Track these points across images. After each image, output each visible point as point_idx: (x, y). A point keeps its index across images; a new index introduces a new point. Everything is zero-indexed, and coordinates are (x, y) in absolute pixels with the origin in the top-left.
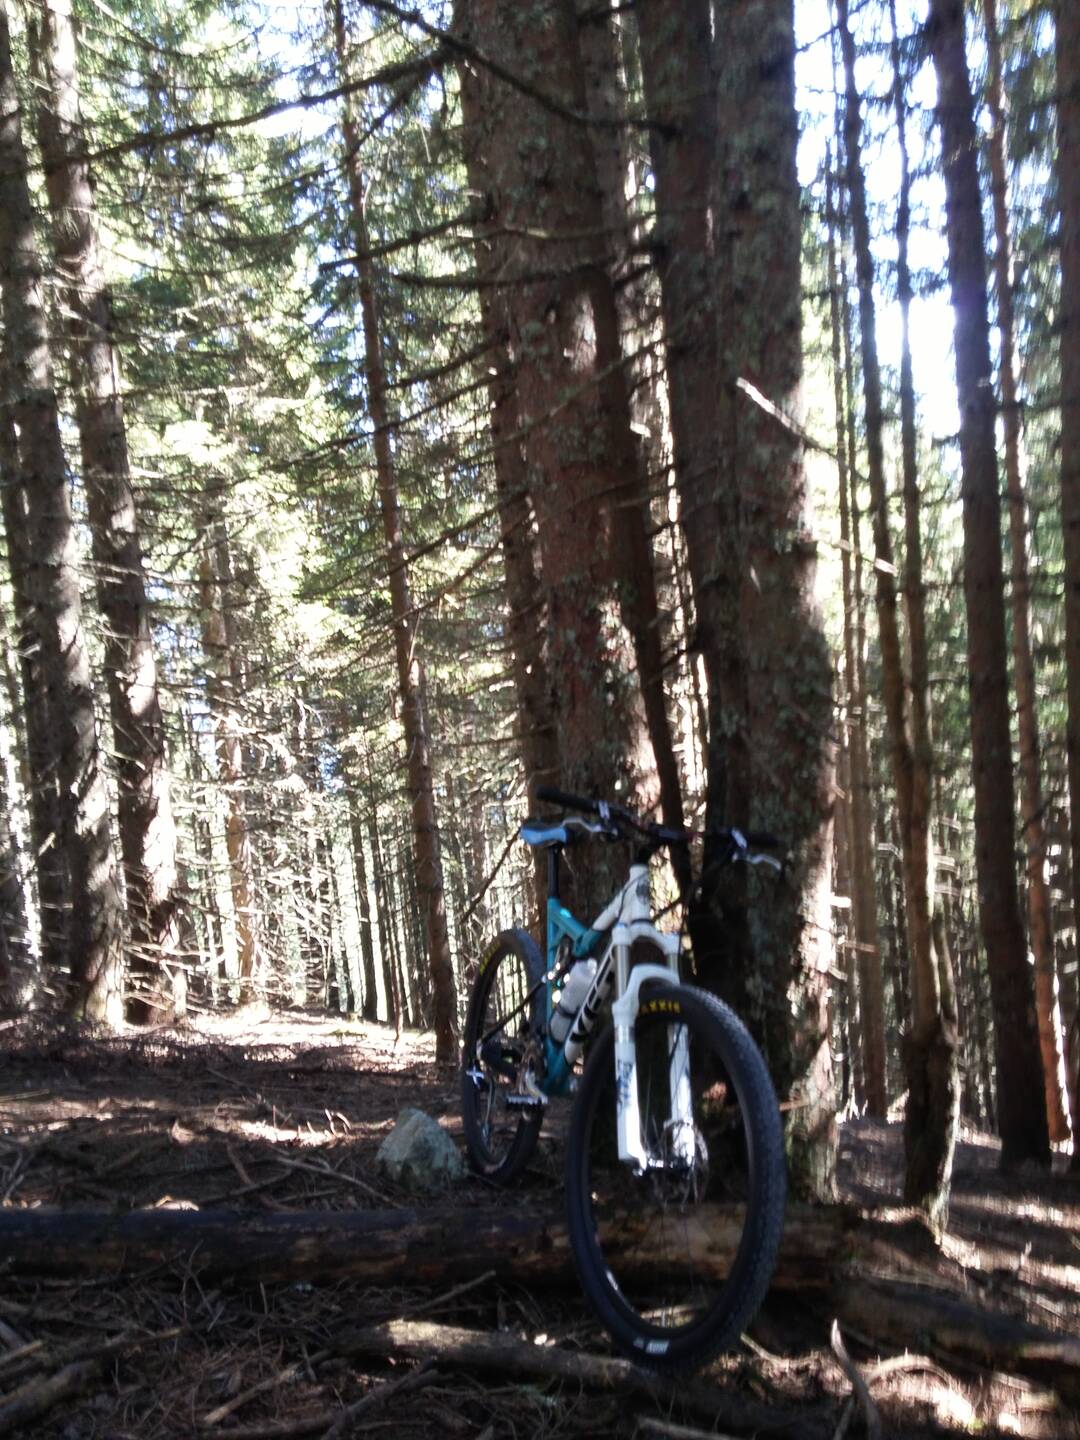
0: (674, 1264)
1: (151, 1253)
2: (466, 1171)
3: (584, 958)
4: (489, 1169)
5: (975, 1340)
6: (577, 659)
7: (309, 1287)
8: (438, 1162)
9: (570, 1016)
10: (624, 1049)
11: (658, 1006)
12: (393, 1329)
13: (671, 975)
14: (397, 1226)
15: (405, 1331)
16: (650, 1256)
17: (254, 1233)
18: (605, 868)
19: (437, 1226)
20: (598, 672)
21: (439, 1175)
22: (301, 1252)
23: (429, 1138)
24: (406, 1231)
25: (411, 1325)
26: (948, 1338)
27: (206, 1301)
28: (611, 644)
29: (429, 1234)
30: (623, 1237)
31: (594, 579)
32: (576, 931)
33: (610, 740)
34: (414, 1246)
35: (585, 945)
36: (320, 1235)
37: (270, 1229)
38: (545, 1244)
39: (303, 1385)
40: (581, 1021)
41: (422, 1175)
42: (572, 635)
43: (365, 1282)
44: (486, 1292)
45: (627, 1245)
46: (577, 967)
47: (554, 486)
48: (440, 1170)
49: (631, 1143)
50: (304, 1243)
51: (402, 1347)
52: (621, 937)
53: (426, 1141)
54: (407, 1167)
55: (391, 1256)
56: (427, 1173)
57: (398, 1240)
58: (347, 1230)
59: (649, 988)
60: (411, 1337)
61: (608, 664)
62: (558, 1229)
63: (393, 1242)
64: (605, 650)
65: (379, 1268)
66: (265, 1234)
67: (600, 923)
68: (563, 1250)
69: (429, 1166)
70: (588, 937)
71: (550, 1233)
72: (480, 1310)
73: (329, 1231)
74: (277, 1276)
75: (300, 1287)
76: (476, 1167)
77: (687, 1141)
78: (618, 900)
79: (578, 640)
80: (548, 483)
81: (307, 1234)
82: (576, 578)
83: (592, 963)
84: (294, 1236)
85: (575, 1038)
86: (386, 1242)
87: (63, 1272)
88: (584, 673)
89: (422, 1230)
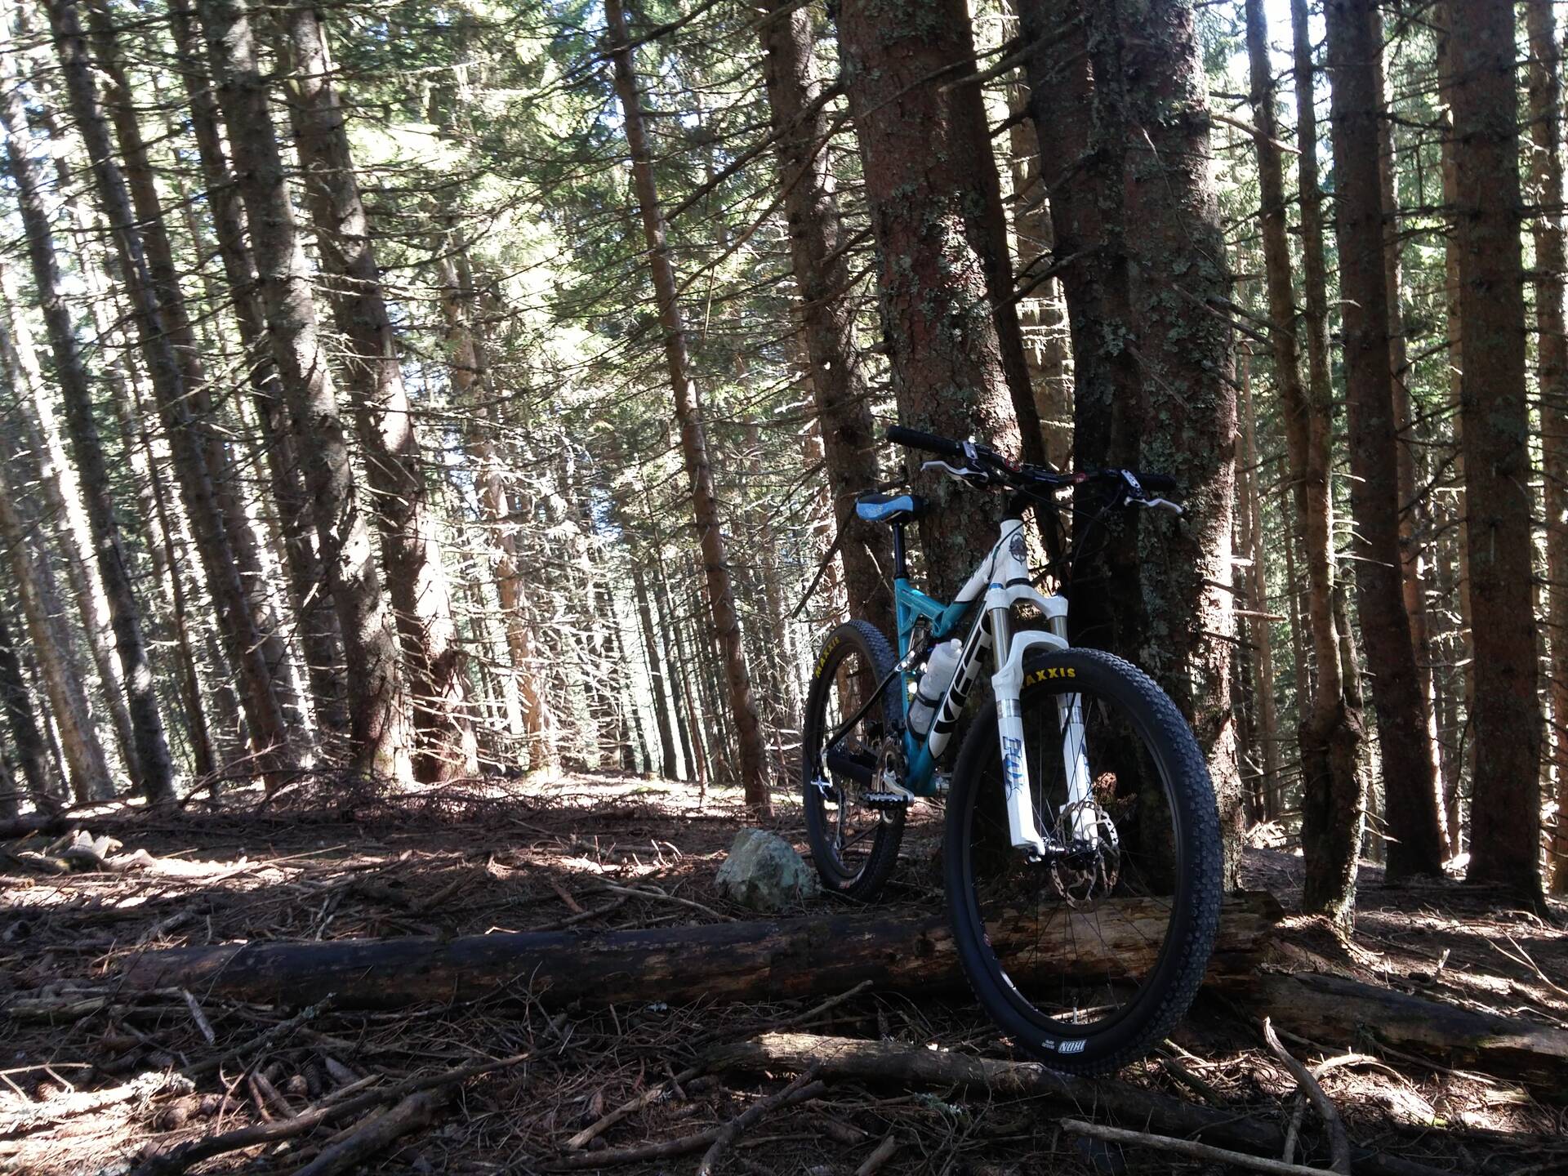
0: (1074, 963)
1: (486, 980)
2: (819, 887)
3: (946, 638)
4: (844, 884)
5: (1425, 1034)
6: (914, 290)
7: (664, 1007)
8: (787, 880)
9: (935, 704)
10: (1009, 726)
11: (1047, 674)
12: (766, 1042)
13: (1058, 640)
14: (756, 939)
15: (778, 1044)
16: (1047, 956)
17: (598, 953)
18: (960, 540)
19: (803, 935)
20: (941, 304)
21: (790, 893)
22: (653, 970)
23: (775, 854)
24: (767, 943)
25: (786, 1036)
26: (1393, 1033)
27: (553, 1024)
28: (956, 268)
29: (792, 944)
30: (1015, 937)
31: (932, 188)
32: (934, 609)
33: (960, 387)
34: (779, 958)
35: (946, 622)
36: (672, 951)
37: (615, 948)
38: (926, 949)
39: (673, 1104)
40: (947, 707)
41: (770, 894)
42: (907, 261)
43: (725, 999)
44: (864, 1003)
45: (1020, 947)
46: (938, 651)
47: (876, 74)
48: (790, 888)
49: (1024, 827)
50: (653, 960)
51: (778, 1059)
52: (995, 600)
53: (772, 858)
54: (752, 886)
55: (753, 970)
56: (775, 891)
57: (760, 953)
58: (701, 945)
59: (1033, 656)
60: (788, 1049)
61: (953, 294)
62: (940, 932)
63: (753, 955)
64: (950, 276)
65: (742, 983)
66: (609, 953)
67: (965, 594)
68: (946, 955)
69: (777, 884)
70: (949, 612)
71: (931, 937)
72: (858, 1022)
73: (681, 947)
74: (627, 997)
75: (654, 1007)
76: (827, 883)
77: (1087, 823)
78: (986, 564)
79: (913, 267)
80: (867, 70)
81: (657, 951)
82: (908, 188)
83: (956, 642)
84: (642, 954)
85: (940, 728)
86: (746, 956)
87: (390, 1005)
88: (924, 307)
89: (784, 940)
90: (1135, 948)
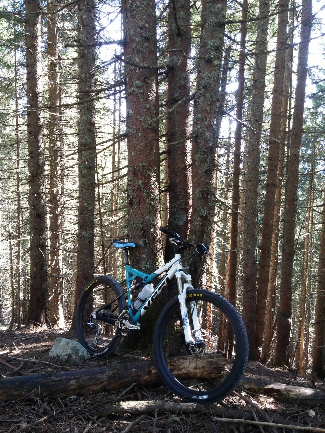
6: (142, 190)
7: (76, 397)
9: (143, 301)
11: (193, 295)
12: (122, 405)
14: (103, 372)
15: (126, 405)
17: (54, 381)
20: (149, 195)
21: (82, 357)
23: (77, 346)
24: (106, 374)
25: (127, 402)
28: (153, 186)
29: (113, 374)
31: (150, 165)
32: (143, 275)
33: (150, 216)
34: (110, 378)
35: (149, 279)
36: (77, 378)
37: (59, 379)
38: (149, 372)
39: (98, 428)
40: (149, 302)
42: (140, 182)
47: (140, 134)
50: (72, 382)
51: (127, 410)
54: (70, 356)
55: (102, 383)
56: (77, 357)
57: (104, 377)
58: (86, 376)
60: (129, 406)
61: (152, 192)
63: (102, 378)
64: (151, 188)
65: (98, 387)
66: (58, 381)
67: (158, 272)
68: (155, 374)
70: (151, 276)
71: (151, 369)
72: (132, 396)
73: (80, 377)
79: (142, 184)
80: (138, 133)
81: (73, 379)
82: (144, 164)
84: (68, 380)
85: (146, 308)
88: (144, 195)
90: (199, 369)
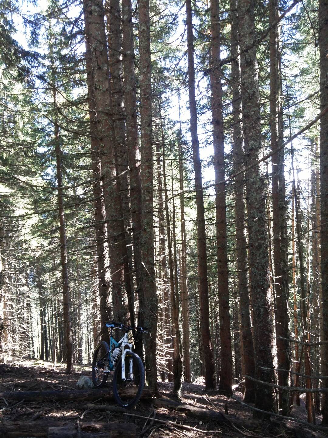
1: (47, 398)
3: (117, 348)
4: (98, 385)
6: (117, 296)
8: (89, 384)
9: (114, 357)
10: (123, 362)
11: (128, 355)
12: (88, 405)
13: (130, 351)
16: (126, 395)
19: (93, 392)
20: (120, 298)
22: (71, 396)
25: (90, 405)
27: (57, 404)
30: (121, 392)
35: (117, 345)
38: (109, 393)
40: (116, 358)
41: (86, 387)
43: (81, 401)
44: (100, 401)
46: (116, 350)
48: (89, 386)
49: (123, 376)
52: (123, 345)
53: (87, 381)
54: (83, 385)
57: (86, 394)
59: (127, 353)
67: (120, 342)
69: (87, 385)
70: (118, 344)
74: (67, 400)
75: (71, 402)
76: (95, 385)
77: (132, 376)
78: (123, 338)
83: (118, 349)
85: (115, 361)
86: (84, 394)
87: (33, 401)
89: (90, 392)
